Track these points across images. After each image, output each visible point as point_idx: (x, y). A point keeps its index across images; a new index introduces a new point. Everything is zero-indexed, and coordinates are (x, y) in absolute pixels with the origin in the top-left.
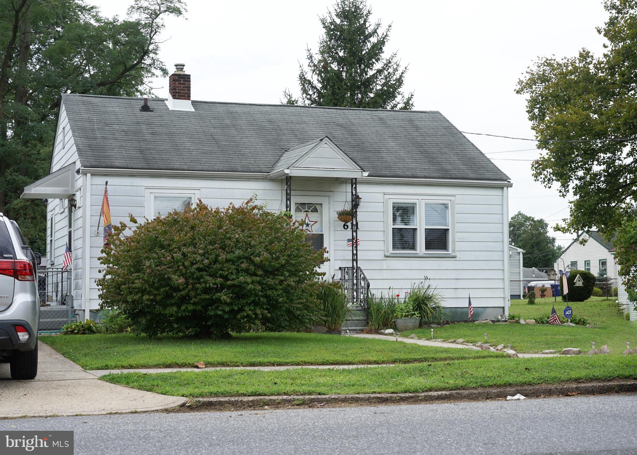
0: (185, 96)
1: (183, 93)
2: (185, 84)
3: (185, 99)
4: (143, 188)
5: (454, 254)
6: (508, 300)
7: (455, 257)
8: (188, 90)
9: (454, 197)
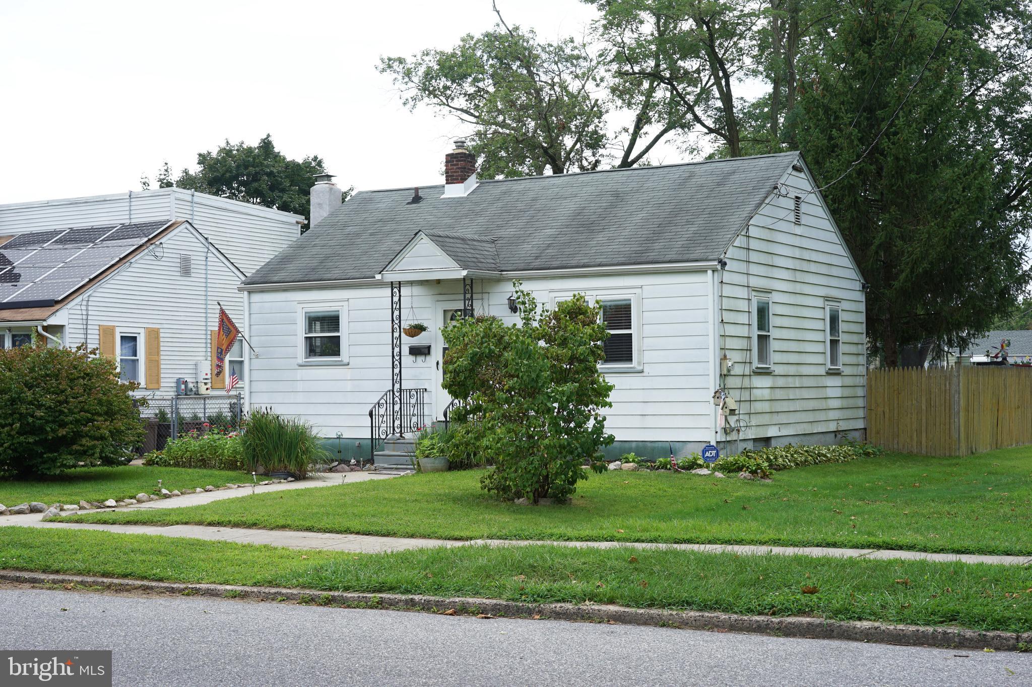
0: (457, 179)
1: (456, 176)
2: (458, 165)
3: (459, 183)
4: (296, 303)
5: (640, 368)
6: (716, 432)
7: (642, 372)
8: (462, 172)
9: (640, 290)
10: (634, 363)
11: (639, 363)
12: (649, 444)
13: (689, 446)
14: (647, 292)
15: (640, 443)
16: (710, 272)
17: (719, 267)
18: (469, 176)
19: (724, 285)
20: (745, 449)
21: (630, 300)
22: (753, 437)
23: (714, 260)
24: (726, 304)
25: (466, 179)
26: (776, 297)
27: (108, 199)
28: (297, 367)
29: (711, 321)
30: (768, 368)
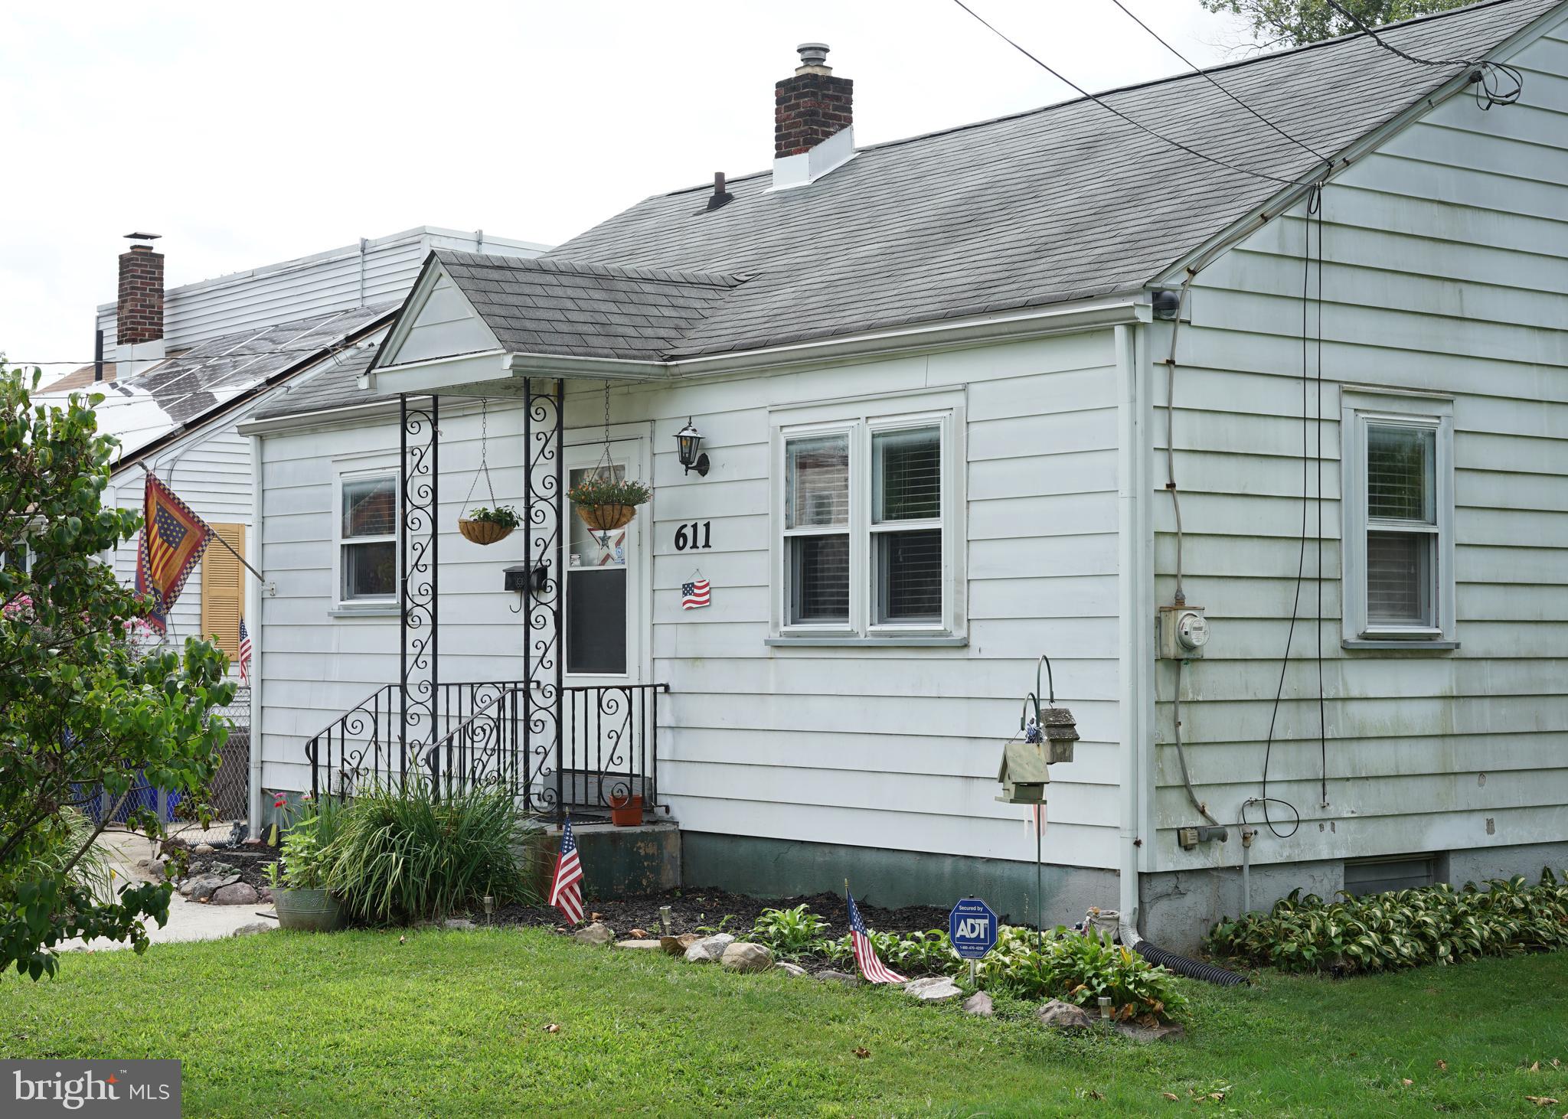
1: (796, 134)
2: (798, 106)
3: (800, 152)
4: (329, 461)
5: (959, 634)
6: (1138, 843)
7: (965, 645)
8: (806, 123)
9: (961, 397)
10: (946, 622)
11: (958, 619)
12: (982, 868)
13: (1077, 880)
14: (982, 402)
15: (962, 864)
16: (1120, 332)
17: (1145, 316)
18: (828, 135)
19: (1177, 373)
20: (1295, 893)
21: (938, 428)
22: (1342, 853)
23: (1133, 293)
24: (1186, 432)
25: (817, 142)
26: (1469, 414)
27: (333, 259)
28: (332, 621)
29: (1125, 490)
30: (1430, 637)
